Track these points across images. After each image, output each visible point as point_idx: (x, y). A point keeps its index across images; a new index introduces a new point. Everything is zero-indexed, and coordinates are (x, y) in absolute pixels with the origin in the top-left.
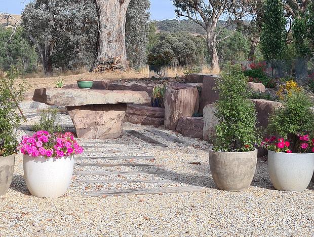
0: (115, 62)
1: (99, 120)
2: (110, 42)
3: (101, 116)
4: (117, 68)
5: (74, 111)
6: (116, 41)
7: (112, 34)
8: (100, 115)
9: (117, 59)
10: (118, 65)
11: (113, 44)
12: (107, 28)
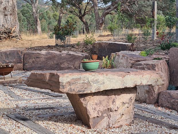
0: (12, 31)
1: (112, 106)
2: (6, 15)
3: (114, 102)
4: (13, 37)
5: (87, 98)
6: (11, 14)
7: (7, 8)
8: (112, 100)
9: (13, 29)
10: (14, 35)
11: (9, 17)
12: (3, 4)
